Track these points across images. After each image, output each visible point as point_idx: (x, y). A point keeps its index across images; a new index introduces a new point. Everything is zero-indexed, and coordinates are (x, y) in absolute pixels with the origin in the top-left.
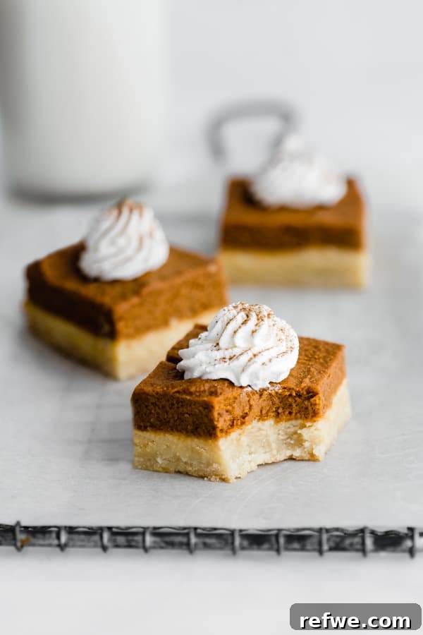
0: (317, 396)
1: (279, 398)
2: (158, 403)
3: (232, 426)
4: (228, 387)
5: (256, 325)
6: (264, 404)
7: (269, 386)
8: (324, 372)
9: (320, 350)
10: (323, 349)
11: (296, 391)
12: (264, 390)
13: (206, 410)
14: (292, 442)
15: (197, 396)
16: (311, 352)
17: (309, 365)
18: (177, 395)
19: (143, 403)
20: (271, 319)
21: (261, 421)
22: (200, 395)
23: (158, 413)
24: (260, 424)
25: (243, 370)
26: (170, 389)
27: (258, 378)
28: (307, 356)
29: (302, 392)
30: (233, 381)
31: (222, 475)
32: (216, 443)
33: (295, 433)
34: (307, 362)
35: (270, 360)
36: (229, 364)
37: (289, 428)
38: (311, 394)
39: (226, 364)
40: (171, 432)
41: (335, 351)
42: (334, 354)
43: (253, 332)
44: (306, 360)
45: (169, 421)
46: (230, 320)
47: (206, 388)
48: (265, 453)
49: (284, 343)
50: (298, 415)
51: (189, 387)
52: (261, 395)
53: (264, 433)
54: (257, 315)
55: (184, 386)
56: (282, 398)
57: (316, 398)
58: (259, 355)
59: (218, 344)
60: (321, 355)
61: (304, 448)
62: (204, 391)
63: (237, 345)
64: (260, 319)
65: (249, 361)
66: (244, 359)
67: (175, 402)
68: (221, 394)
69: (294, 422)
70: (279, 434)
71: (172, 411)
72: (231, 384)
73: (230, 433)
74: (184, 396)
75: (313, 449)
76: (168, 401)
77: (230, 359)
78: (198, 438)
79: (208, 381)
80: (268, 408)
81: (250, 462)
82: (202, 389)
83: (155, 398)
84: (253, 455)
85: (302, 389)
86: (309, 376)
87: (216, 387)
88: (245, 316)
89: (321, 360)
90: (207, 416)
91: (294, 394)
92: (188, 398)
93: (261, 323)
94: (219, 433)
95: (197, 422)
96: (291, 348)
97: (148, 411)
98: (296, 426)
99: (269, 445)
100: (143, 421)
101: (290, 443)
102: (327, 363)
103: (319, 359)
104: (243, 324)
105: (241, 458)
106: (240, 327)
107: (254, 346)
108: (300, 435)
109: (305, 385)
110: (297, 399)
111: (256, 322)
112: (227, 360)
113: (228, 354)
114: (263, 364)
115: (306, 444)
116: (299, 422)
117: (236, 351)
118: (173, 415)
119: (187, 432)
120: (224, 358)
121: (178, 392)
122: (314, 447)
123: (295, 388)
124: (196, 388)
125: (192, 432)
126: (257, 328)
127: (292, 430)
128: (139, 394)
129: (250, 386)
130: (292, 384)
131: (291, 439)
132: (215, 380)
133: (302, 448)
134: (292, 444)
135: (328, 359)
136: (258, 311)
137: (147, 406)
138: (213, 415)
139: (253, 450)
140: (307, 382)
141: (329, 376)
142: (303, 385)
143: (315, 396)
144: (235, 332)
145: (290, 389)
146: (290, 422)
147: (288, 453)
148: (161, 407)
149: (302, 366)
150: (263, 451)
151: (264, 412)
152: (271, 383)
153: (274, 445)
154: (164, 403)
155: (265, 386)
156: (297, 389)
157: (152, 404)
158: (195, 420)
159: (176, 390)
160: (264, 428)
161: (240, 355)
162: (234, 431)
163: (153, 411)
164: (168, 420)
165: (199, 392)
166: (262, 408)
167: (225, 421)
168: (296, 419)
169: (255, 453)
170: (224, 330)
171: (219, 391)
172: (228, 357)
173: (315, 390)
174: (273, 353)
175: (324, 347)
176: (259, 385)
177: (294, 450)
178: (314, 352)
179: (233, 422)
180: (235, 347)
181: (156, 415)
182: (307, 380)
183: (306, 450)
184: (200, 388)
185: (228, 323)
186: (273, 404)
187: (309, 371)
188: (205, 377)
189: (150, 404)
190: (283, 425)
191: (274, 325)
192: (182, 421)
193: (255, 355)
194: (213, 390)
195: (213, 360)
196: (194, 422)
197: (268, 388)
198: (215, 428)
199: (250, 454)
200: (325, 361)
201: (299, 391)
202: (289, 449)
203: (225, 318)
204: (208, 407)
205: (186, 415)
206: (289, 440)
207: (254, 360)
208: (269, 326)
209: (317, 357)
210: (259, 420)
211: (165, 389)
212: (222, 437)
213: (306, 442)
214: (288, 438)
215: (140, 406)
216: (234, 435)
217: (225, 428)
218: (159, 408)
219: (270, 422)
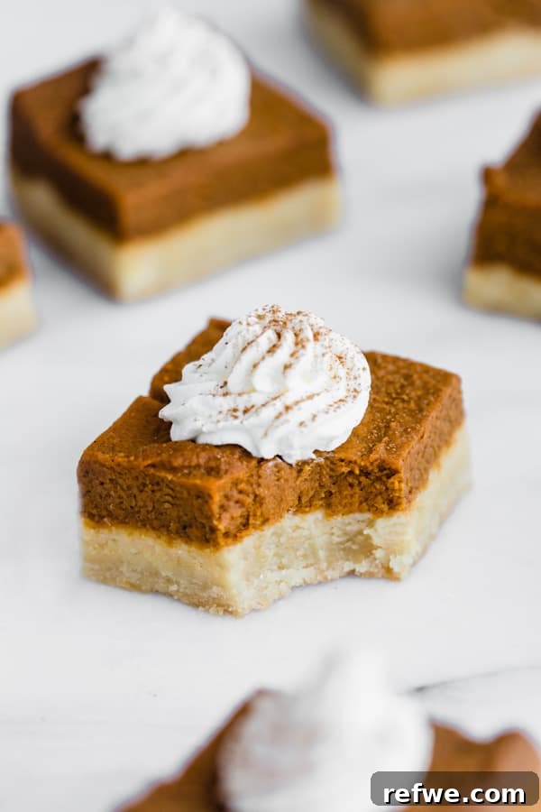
0: (396, 476)
1: (331, 477)
2: (120, 481)
3: (246, 525)
4: (239, 458)
5: (292, 355)
6: (306, 486)
7: (314, 456)
8: (414, 429)
9: (412, 384)
10: (418, 383)
11: (360, 467)
12: (305, 463)
13: (200, 501)
14: (354, 547)
15: (184, 475)
16: (398, 386)
17: (390, 413)
18: (152, 471)
19: (97, 479)
20: (319, 343)
21: (300, 515)
22: (189, 474)
23: (120, 497)
24: (297, 520)
25: (266, 434)
26: (140, 459)
27: (291, 447)
28: (389, 394)
29: (370, 468)
30: (249, 449)
31: (229, 606)
32: (217, 555)
33: (360, 533)
34: (387, 407)
35: (314, 417)
36: (242, 422)
37: (349, 524)
38: (388, 472)
39: (237, 422)
40: (144, 530)
41: (440, 386)
42: (437, 392)
43: (287, 367)
44: (387, 403)
45: (139, 512)
46: (249, 344)
47: (202, 461)
48: (307, 567)
49: (343, 383)
50: (364, 504)
51: (173, 460)
52: (300, 471)
53: (306, 533)
54: (296, 335)
55: (164, 456)
56: (337, 477)
57: (394, 480)
58: (296, 408)
59: (226, 383)
60: (413, 394)
61: (375, 559)
62: (198, 466)
63: (258, 387)
64: (299, 343)
65: (277, 418)
66: (269, 413)
67: (148, 482)
68: (226, 472)
69: (358, 516)
70: (333, 534)
71: (144, 495)
72: (246, 454)
73: (241, 537)
74: (163, 474)
75: (389, 561)
76: (137, 478)
77: (245, 412)
78: (186, 543)
79: (207, 447)
80: (312, 493)
81: (279, 583)
82: (194, 462)
83: (114, 471)
84: (284, 572)
85: (372, 464)
86: (386, 439)
87: (219, 459)
88: (274, 337)
89: (412, 405)
90: (200, 510)
91: (357, 472)
92: (170, 477)
93: (301, 351)
94: (221, 540)
95: (185, 518)
96: (355, 390)
97: (105, 493)
98: (363, 521)
99: (314, 553)
100: (96, 507)
101: (350, 549)
102: (421, 410)
103: (408, 402)
104: (269, 352)
105: (262, 576)
106: (263, 358)
107: (287, 390)
108: (368, 537)
109: (377, 456)
110: (363, 479)
111: (293, 348)
112: (239, 414)
113: (242, 403)
114: (301, 424)
115: (379, 554)
116: (368, 516)
117: (257, 399)
118: (145, 502)
119: (169, 531)
120: (235, 410)
121: (153, 466)
122: (391, 557)
123: (359, 461)
124: (185, 461)
125: (177, 533)
126: (292, 360)
127: (354, 528)
128: (89, 463)
129: (280, 457)
130: (353, 455)
131: (354, 543)
132: (217, 447)
133: (371, 559)
134: (354, 551)
135: (426, 402)
136: (297, 328)
137: (102, 484)
138: (210, 509)
139: (285, 561)
140: (380, 451)
141: (422, 437)
142: (373, 456)
143: (393, 475)
144: (255, 366)
145: (350, 462)
146: (351, 515)
147: (348, 566)
148: (125, 487)
149: (378, 415)
150: (304, 564)
151: (304, 500)
152: (316, 452)
153: (322, 554)
154: (129, 482)
155: (306, 458)
156: (363, 464)
157: (111, 480)
158: (181, 513)
159: (149, 462)
160: (305, 525)
161: (263, 405)
162: (248, 535)
163: (112, 493)
164: (136, 509)
165: (189, 467)
166: (301, 492)
167: (232, 518)
168: (361, 511)
169: (288, 568)
170: (237, 359)
171: (223, 467)
172: (241, 408)
173: (393, 467)
174: (320, 403)
175: (420, 378)
176: (294, 457)
177: (357, 561)
178: (402, 387)
179: (248, 519)
180: (254, 390)
181: (118, 501)
182: (381, 447)
183: (377, 562)
184: (190, 462)
185: (244, 349)
186: (321, 486)
187: (388, 427)
188: (201, 440)
189: (108, 481)
190: (338, 520)
191: (323, 355)
192: (162, 514)
193: (287, 408)
194: (213, 464)
195: (215, 413)
196: (179, 517)
197: (313, 460)
198: (213, 530)
199: (281, 568)
200: (418, 405)
201: (365, 467)
202: (348, 560)
203: (240, 339)
204: (203, 496)
205: (167, 505)
206: (349, 544)
207: (284, 417)
208: (316, 356)
209: (405, 397)
210: (295, 513)
211: (132, 458)
212: (227, 545)
213: (379, 550)
214: (348, 541)
215: (90, 482)
216: (249, 541)
217: (233, 529)
218: (122, 489)
219: (317, 515)
